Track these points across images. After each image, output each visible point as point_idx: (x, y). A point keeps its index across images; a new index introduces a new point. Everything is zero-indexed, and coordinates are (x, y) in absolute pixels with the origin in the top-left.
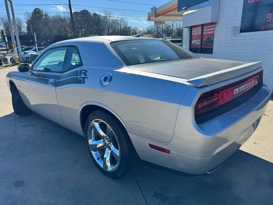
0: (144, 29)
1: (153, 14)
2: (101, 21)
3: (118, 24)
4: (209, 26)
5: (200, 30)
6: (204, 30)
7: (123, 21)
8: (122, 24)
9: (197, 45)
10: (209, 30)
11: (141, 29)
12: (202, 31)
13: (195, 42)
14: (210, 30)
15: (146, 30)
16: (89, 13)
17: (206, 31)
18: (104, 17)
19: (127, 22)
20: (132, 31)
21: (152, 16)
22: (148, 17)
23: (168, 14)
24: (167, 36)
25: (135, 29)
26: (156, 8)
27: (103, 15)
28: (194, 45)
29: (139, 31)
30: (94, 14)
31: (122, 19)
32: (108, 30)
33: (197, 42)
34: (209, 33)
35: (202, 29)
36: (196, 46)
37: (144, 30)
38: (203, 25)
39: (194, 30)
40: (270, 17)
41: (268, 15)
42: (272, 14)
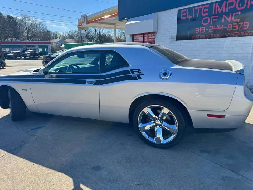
0: (64, 33)
1: (84, 21)
2: (17, 24)
3: (37, 27)
4: (150, 35)
5: (142, 38)
6: (145, 38)
7: (42, 25)
8: (42, 27)
10: (150, 37)
11: (62, 34)
14: (151, 37)
15: (67, 35)
16: (2, 14)
17: (147, 39)
18: (20, 20)
19: (46, 26)
20: (53, 35)
21: (83, 23)
22: (79, 24)
23: (99, 21)
24: (89, 41)
25: (56, 33)
26: (87, 16)
27: (19, 17)
29: (59, 36)
30: (8, 16)
31: (41, 23)
32: (28, 34)
34: (150, 40)
35: (144, 37)
37: (65, 35)
38: (144, 34)
39: (136, 37)
40: (198, 30)
41: (196, 28)
42: (199, 28)
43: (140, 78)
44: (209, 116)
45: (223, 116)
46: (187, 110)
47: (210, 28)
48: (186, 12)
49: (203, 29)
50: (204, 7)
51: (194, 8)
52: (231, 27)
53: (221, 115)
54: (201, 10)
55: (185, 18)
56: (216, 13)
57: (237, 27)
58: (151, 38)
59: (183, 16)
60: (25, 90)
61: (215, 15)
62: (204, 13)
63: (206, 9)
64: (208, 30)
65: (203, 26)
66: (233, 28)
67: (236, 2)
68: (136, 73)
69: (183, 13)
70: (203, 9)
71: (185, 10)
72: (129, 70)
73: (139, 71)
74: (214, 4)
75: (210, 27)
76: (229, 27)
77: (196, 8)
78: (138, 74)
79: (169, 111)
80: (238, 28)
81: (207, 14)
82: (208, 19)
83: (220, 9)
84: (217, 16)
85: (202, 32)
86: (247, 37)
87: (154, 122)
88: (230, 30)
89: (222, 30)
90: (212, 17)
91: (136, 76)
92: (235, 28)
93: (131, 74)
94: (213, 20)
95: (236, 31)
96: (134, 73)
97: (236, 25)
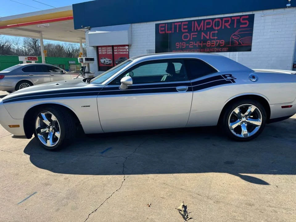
4: (121, 48)
5: (110, 50)
6: (115, 51)
9: (108, 63)
10: (121, 50)
12: (113, 52)
13: (104, 61)
14: (123, 50)
17: (118, 52)
23: (20, 27)
28: (103, 64)
33: (108, 61)
34: (121, 53)
35: (113, 49)
36: (106, 64)
38: (113, 46)
39: (102, 50)
40: (179, 45)
41: (177, 43)
42: (179, 43)
43: (234, 82)
44: (283, 107)
45: (291, 106)
46: (269, 105)
47: (191, 44)
48: (165, 27)
49: (183, 44)
50: (183, 23)
51: (173, 24)
52: (210, 44)
53: (288, 106)
54: (180, 26)
55: (164, 32)
56: (195, 30)
57: (215, 43)
58: (124, 52)
59: (162, 31)
60: (87, 106)
61: (194, 32)
62: (183, 29)
63: (186, 26)
64: (189, 46)
65: (184, 41)
66: (211, 45)
67: (213, 22)
68: (229, 78)
69: (161, 27)
70: (182, 25)
71: (164, 25)
72: (221, 76)
73: (231, 76)
74: (193, 22)
75: (191, 42)
76: (208, 44)
77: (175, 24)
78: (231, 78)
79: (256, 107)
80: (216, 45)
81: (187, 31)
82: (187, 35)
83: (199, 27)
84: (197, 33)
85: (183, 47)
86: (224, 53)
87: (240, 119)
88: (208, 46)
89: (197, 46)
90: (192, 34)
91: (230, 80)
92: (213, 45)
93: (224, 79)
94: (193, 36)
95: (214, 47)
96: (227, 78)
97: (214, 42)
